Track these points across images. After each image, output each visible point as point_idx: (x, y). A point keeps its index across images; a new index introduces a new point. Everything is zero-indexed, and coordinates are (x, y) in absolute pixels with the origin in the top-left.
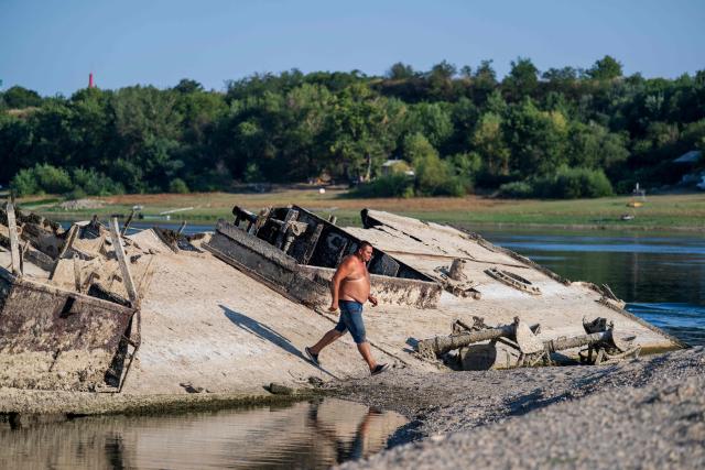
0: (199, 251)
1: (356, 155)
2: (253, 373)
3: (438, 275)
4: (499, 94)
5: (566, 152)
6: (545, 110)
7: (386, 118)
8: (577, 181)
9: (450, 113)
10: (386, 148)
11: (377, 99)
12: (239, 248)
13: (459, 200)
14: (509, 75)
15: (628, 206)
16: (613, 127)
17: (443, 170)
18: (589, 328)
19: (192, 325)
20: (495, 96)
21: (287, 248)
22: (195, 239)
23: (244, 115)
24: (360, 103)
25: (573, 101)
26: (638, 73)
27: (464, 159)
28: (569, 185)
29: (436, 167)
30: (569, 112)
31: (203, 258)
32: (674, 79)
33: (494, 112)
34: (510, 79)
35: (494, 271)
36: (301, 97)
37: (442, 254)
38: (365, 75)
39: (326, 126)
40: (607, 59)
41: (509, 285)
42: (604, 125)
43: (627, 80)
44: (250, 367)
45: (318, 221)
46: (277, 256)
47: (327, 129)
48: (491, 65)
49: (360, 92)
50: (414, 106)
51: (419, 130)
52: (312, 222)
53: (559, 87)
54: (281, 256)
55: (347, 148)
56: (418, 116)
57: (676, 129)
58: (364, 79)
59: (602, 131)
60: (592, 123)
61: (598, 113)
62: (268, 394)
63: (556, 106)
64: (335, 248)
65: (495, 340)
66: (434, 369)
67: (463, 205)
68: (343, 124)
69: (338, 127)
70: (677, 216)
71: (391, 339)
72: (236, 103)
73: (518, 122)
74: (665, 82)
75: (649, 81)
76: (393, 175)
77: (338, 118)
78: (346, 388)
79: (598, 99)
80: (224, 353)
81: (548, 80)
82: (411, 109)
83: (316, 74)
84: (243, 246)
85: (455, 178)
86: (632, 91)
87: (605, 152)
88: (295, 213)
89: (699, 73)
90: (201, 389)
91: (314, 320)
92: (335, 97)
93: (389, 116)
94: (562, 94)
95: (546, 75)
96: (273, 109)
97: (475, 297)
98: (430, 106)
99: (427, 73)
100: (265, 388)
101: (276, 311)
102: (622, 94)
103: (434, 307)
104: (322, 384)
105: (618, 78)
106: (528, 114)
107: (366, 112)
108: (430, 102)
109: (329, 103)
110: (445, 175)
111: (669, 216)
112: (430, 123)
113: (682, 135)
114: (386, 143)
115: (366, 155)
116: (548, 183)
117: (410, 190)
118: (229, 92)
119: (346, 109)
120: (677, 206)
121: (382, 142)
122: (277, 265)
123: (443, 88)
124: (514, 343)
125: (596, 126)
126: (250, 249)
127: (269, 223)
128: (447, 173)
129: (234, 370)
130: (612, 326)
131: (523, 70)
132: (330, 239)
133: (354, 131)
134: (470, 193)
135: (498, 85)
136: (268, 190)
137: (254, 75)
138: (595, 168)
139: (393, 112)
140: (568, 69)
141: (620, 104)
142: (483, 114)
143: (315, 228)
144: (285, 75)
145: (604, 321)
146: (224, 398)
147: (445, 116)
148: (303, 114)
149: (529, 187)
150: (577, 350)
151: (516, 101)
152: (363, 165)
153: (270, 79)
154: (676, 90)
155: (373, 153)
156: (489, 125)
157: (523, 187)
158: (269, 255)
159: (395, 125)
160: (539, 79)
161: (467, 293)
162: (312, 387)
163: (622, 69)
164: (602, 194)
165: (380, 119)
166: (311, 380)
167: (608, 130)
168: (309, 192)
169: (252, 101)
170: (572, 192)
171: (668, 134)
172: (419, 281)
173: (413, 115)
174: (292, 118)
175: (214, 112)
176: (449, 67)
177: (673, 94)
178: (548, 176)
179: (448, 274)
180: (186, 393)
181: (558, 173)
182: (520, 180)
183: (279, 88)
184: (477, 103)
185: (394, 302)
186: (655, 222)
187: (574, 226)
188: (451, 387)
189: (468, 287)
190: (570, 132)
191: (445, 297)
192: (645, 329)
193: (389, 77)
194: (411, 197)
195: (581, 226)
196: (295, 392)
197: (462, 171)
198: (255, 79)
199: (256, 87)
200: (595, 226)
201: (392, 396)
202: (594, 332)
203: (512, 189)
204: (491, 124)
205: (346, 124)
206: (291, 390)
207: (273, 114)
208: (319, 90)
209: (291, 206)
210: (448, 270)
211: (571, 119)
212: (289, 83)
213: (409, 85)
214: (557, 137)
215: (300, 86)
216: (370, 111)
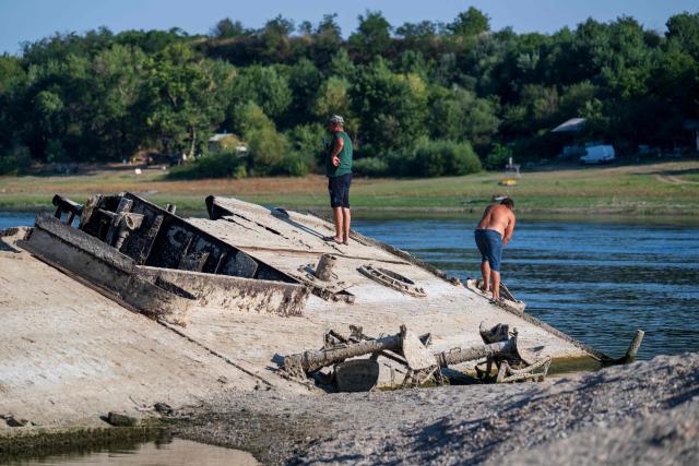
0: (14, 251)
1: (178, 128)
2: (86, 399)
3: (303, 275)
4: (345, 54)
5: (426, 122)
6: (399, 72)
7: (213, 85)
8: (439, 156)
9: (288, 77)
10: (213, 120)
11: (201, 62)
12: (64, 246)
13: (300, 179)
14: (356, 32)
15: (500, 184)
16: (481, 92)
17: (281, 145)
18: (487, 337)
19: (11, 342)
20: (341, 57)
21: (120, 245)
22: (6, 235)
23: (44, 83)
24: (180, 67)
25: (433, 61)
26: (508, 28)
27: (305, 132)
28: (430, 161)
29: (273, 142)
30: (429, 74)
31: (21, 259)
32: (551, 34)
33: (340, 75)
34: (358, 37)
35: (369, 268)
36: (111, 61)
37: (306, 249)
38: (186, 34)
39: (141, 95)
40: (472, 10)
41: (386, 285)
42: (470, 90)
43: (496, 36)
44: (82, 394)
45: (156, 211)
46: (109, 255)
47: (143, 98)
48: (335, 20)
49: (181, 54)
50: (245, 69)
51: (251, 98)
52: (149, 213)
53: (414, 46)
54: (114, 255)
55: (167, 120)
56: (250, 81)
57: (555, 92)
58: (186, 38)
59: (468, 96)
60: (456, 87)
61: (462, 76)
62: (106, 426)
63: (412, 67)
64: (179, 245)
65: (376, 353)
66: (303, 390)
67: (305, 186)
68: (161, 92)
69: (155, 96)
70: (558, 196)
71: (250, 354)
72: (34, 69)
73: (369, 87)
74: (541, 38)
75: (522, 36)
76: (222, 153)
77: (155, 85)
78: (201, 417)
79: (463, 58)
80: (51, 376)
81: (403, 37)
82: (241, 73)
83: (128, 32)
84: (68, 243)
85: (295, 154)
86: (502, 49)
87: (472, 121)
88: (129, 203)
89: (581, 26)
90: (24, 421)
91: (157, 332)
92: (152, 60)
93: (216, 82)
94: (419, 52)
95: (400, 31)
96: (77, 75)
97: (348, 302)
98: (264, 70)
99: (259, 31)
100: (103, 418)
101: (111, 323)
102: (490, 52)
103: (299, 314)
104: (170, 411)
105: (486, 33)
106: (380, 77)
107: (189, 78)
108: (263, 66)
109: (145, 68)
110: (283, 150)
111: (550, 196)
112: (265, 90)
113: (562, 99)
114: (211, 115)
115: (189, 129)
116: (404, 158)
117: (242, 169)
118: (25, 56)
119: (165, 75)
120: (557, 184)
121: (207, 113)
122: (110, 266)
123: (279, 48)
124: (401, 358)
125: (460, 90)
126: (76, 247)
127: (97, 215)
128: (285, 147)
129: (63, 396)
130: (516, 334)
131: (373, 26)
132: (172, 233)
133: (174, 99)
134: (315, 172)
135: (344, 44)
136: (75, 172)
137: (54, 35)
138: (460, 139)
139: (220, 77)
140: (426, 23)
141: (488, 64)
142: (327, 79)
143: (154, 219)
144: (91, 34)
145: (505, 328)
146: (53, 432)
147: (282, 80)
148: (114, 80)
149: (383, 164)
150: (473, 364)
151: (366, 63)
152: (186, 140)
153: (74, 39)
154: (553, 47)
155: (197, 126)
156: (334, 91)
157: (375, 163)
158: (100, 255)
159: (223, 92)
160: (392, 35)
161: (338, 297)
162: (159, 416)
163: (489, 22)
164: (470, 171)
165: (205, 86)
166: (158, 407)
167: (475, 94)
168: (123, 173)
169: (53, 66)
170: (434, 168)
171: (545, 100)
172: (282, 283)
173: (244, 81)
174: (101, 86)
175: (8, 81)
176: (285, 23)
177: (550, 52)
178: (405, 151)
179: (314, 274)
180: (7, 426)
181: (417, 146)
182: (372, 156)
183: (85, 50)
184: (319, 66)
185: (252, 309)
186: (531, 203)
187: (438, 209)
188: (330, 413)
189: (339, 289)
190: (429, 99)
191: (312, 302)
192: (551, 336)
193: (214, 35)
194: (243, 177)
195: (445, 209)
196: (138, 423)
197: (303, 146)
198: (55, 40)
199: (57, 49)
200: (462, 209)
201: (259, 425)
202: (494, 341)
203: (363, 167)
204: (337, 89)
205: (164, 92)
206: (134, 420)
207: (78, 80)
208: (133, 52)
209: (122, 194)
210: (315, 269)
211: (431, 82)
212: (96, 44)
213: (240, 46)
214: (415, 105)
215: (110, 48)
216: (193, 77)
